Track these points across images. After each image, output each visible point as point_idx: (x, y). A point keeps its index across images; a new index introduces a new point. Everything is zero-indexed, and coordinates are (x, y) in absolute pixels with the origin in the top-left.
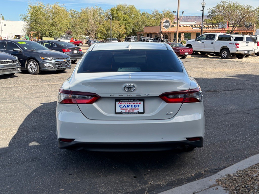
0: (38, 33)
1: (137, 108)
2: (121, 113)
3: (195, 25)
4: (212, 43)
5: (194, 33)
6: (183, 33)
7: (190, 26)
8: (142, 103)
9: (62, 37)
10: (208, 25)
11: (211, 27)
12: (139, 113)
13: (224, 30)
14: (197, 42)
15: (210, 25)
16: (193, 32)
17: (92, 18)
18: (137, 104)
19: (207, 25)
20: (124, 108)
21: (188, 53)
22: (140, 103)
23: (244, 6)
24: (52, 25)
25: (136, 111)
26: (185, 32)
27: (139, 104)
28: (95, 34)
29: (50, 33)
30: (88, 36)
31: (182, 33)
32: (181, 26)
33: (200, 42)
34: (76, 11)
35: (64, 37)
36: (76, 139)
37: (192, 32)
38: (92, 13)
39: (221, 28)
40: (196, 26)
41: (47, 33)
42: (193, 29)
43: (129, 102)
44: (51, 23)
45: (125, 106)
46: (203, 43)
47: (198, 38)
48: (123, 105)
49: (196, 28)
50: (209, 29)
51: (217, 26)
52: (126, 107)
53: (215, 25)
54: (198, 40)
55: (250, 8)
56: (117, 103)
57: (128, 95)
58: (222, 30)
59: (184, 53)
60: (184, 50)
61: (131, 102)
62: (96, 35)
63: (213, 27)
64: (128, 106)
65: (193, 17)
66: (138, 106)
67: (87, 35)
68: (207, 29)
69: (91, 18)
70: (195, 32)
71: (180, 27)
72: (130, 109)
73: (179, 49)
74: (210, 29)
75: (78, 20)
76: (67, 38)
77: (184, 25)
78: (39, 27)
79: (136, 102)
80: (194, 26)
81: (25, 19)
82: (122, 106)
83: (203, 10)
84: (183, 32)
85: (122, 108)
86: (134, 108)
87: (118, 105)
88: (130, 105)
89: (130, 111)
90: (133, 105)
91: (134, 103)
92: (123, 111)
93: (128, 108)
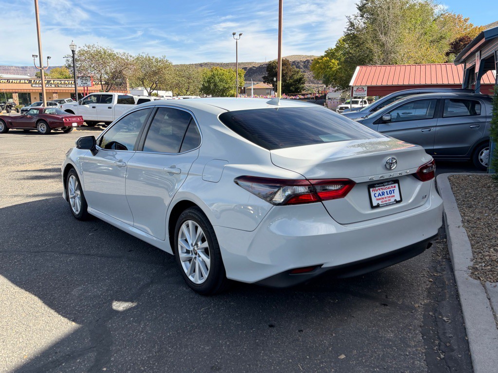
1: (393, 194)
2: (378, 206)
3: (34, 80)
4: (110, 108)
5: (35, 93)
6: (16, 93)
7: (26, 81)
8: (396, 185)
10: (57, 82)
11: (63, 84)
12: (397, 202)
13: (87, 90)
14: (82, 106)
15: (60, 81)
16: (34, 91)
18: (392, 189)
19: (55, 81)
20: (380, 197)
21: (76, 123)
22: (395, 187)
23: (121, 54)
25: (392, 200)
26: (20, 91)
27: (393, 189)
31: (13, 92)
32: (11, 82)
33: (87, 106)
36: (325, 263)
37: (31, 91)
39: (82, 86)
40: (37, 82)
42: (32, 86)
43: (383, 187)
45: (379, 194)
46: (94, 107)
47: (84, 100)
48: (377, 193)
49: (37, 86)
50: (59, 87)
51: (71, 83)
52: (381, 196)
53: (68, 81)
54: (84, 104)
55: (129, 58)
56: (371, 190)
57: (390, 176)
58: (84, 90)
59: (71, 123)
60: (70, 119)
61: (386, 187)
63: (65, 84)
64: (383, 194)
65: (12, 68)
66: (393, 190)
68: (55, 87)
70: (37, 91)
71: (9, 82)
72: (386, 198)
73: (63, 118)
74: (61, 87)
77: (15, 80)
79: (390, 186)
80: (34, 82)
82: (377, 195)
83: (73, 56)
84: (16, 91)
85: (378, 198)
86: (389, 195)
87: (372, 194)
88: (385, 191)
89: (386, 201)
90: (388, 190)
91: (389, 188)
92: (380, 202)
93: (383, 196)
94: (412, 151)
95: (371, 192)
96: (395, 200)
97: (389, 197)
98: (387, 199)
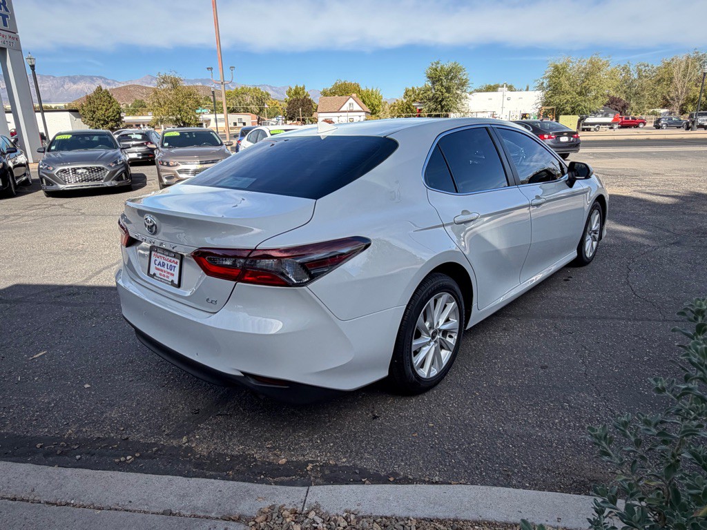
0: (553, 109)
1: (172, 272)
2: (154, 277)
9: (595, 113)
12: (173, 284)
17: (680, 75)
18: (173, 264)
22: (176, 263)
24: (580, 94)
25: (170, 278)
28: (682, 105)
29: (573, 108)
30: (665, 110)
34: (648, 66)
35: (602, 113)
38: (683, 65)
41: (568, 108)
43: (165, 256)
44: (579, 90)
45: (159, 264)
48: (158, 260)
56: (153, 253)
61: (168, 257)
62: (685, 107)
64: (163, 265)
66: (174, 267)
67: (663, 108)
69: (677, 75)
72: (165, 272)
75: (649, 82)
76: (606, 116)
78: (556, 99)
79: (172, 259)
81: (541, 88)
85: (157, 266)
86: (169, 271)
87: (153, 258)
88: (166, 262)
89: (164, 276)
90: (170, 264)
91: (170, 261)
92: (158, 273)
93: (162, 268)
94: (202, 221)
95: (152, 256)
96: (172, 281)
97: (168, 273)
98: (166, 274)
